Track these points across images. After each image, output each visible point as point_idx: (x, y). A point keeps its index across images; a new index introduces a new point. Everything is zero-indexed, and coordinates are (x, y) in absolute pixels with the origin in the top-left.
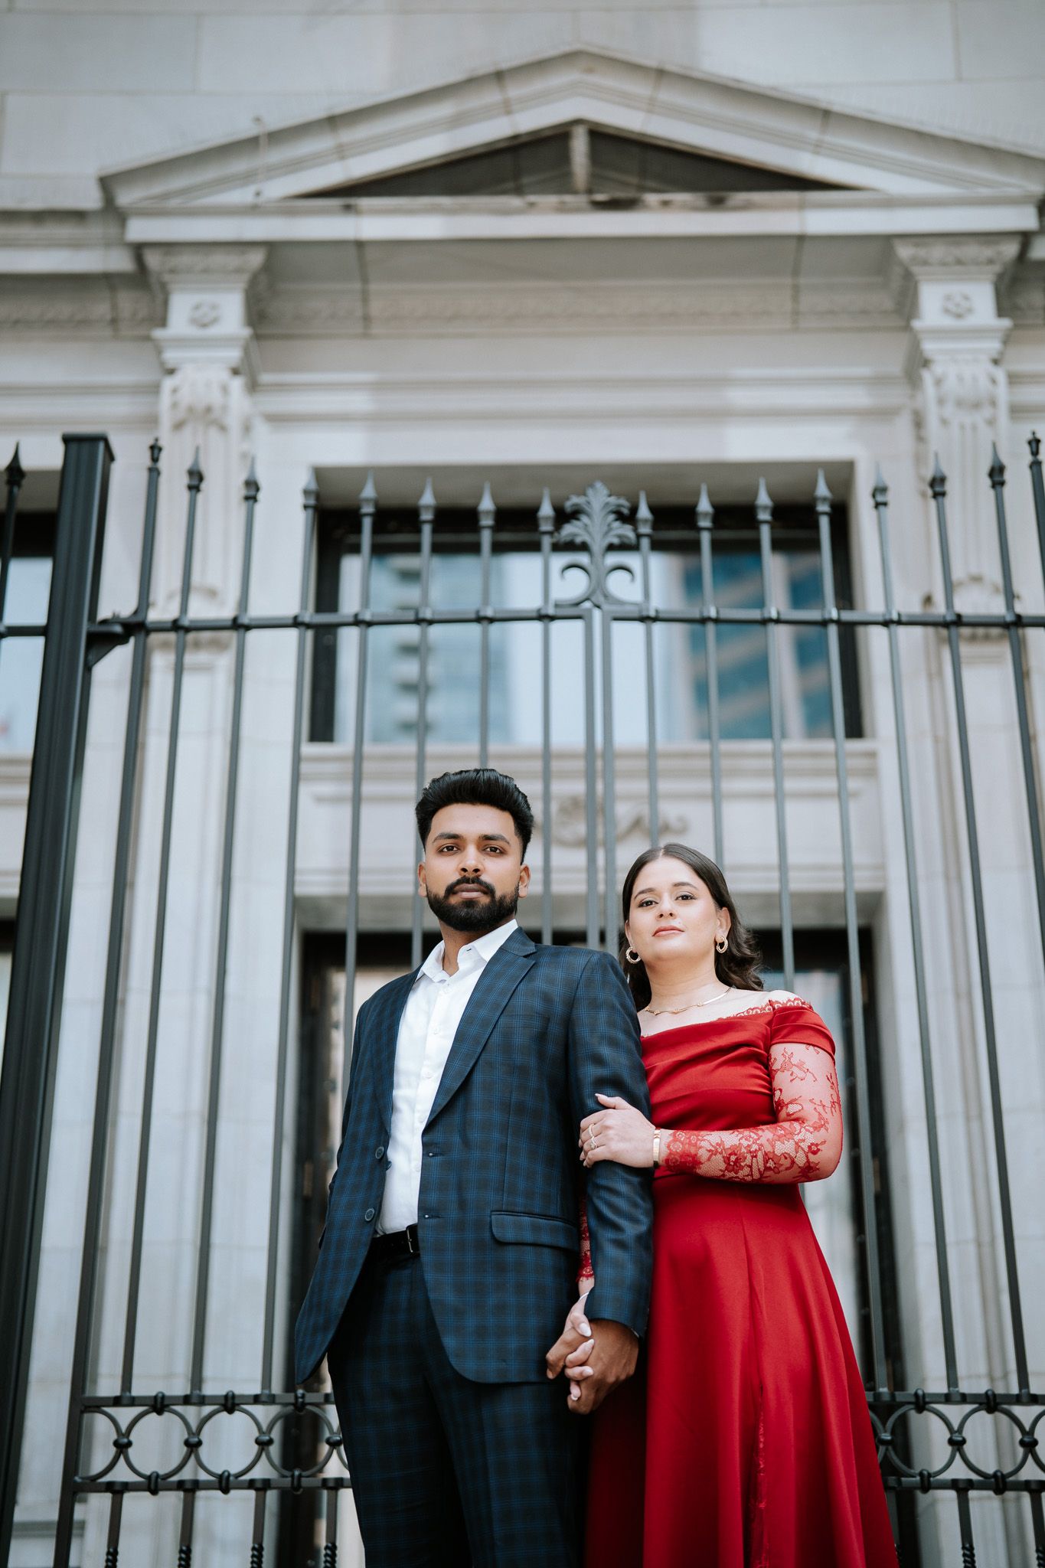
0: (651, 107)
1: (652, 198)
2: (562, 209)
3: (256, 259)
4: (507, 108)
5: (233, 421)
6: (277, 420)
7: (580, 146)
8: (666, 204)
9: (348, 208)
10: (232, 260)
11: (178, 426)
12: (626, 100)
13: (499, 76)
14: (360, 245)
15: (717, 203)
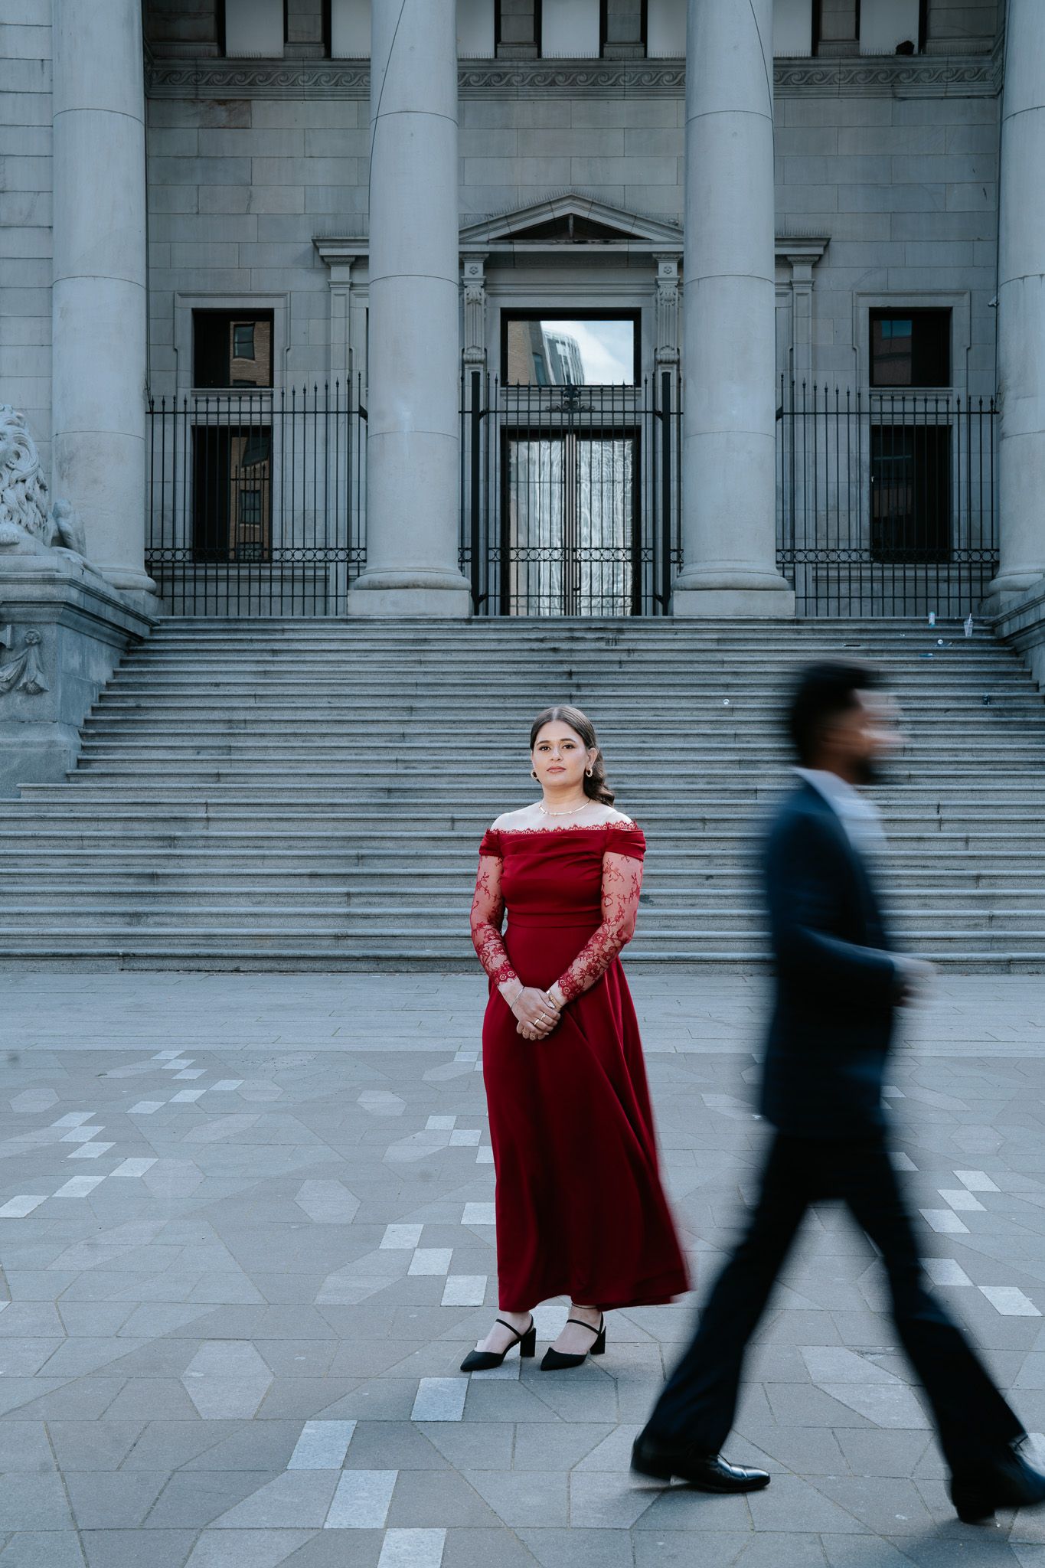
0: (590, 211)
1: (590, 241)
2: (566, 243)
3: (487, 255)
4: (552, 211)
5: (482, 302)
6: (492, 295)
7: (571, 222)
8: (593, 243)
9: (511, 243)
10: (481, 256)
11: (469, 304)
12: (583, 208)
13: (550, 203)
14: (514, 253)
15: (606, 243)
